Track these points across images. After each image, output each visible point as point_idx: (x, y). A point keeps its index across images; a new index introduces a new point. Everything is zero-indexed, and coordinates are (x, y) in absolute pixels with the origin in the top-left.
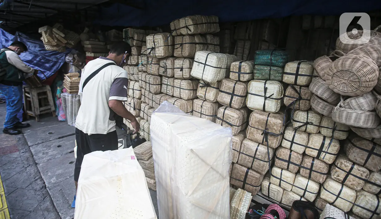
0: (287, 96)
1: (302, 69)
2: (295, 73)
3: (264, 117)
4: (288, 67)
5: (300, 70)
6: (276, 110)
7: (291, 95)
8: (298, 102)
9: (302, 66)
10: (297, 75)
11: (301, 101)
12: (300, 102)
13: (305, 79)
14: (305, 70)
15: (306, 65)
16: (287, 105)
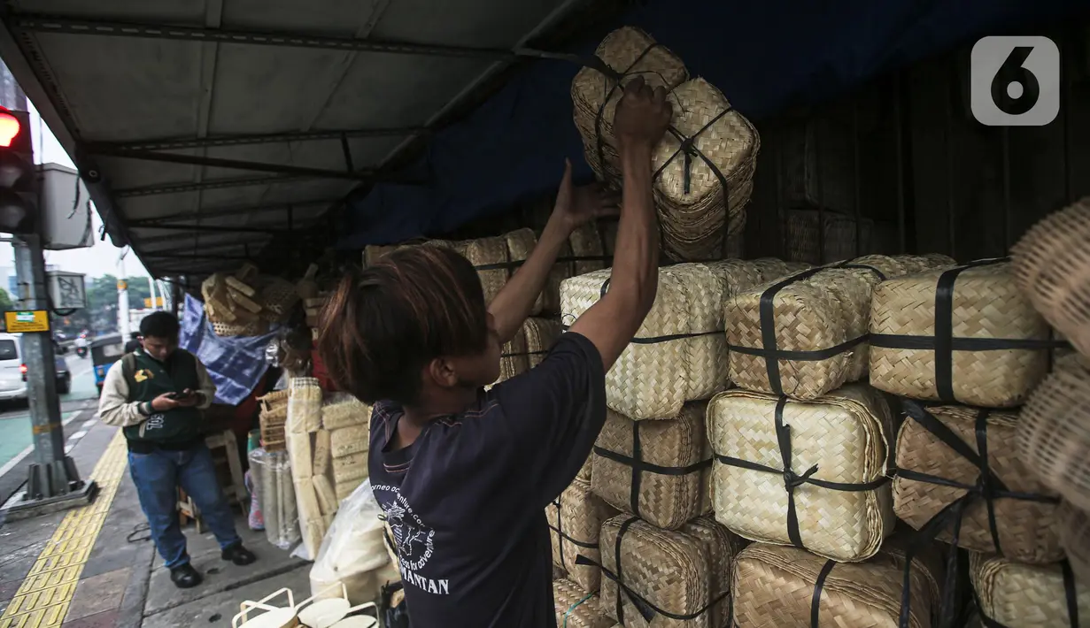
0: (906, 474)
1: (973, 311)
2: (930, 332)
3: (799, 588)
4: (883, 303)
5: (958, 313)
6: (863, 550)
7: (930, 467)
8: (985, 509)
9: (964, 288)
10: (943, 343)
11: (1002, 506)
12: (997, 511)
13: (1002, 369)
14: (988, 309)
15: (988, 283)
16: (917, 525)
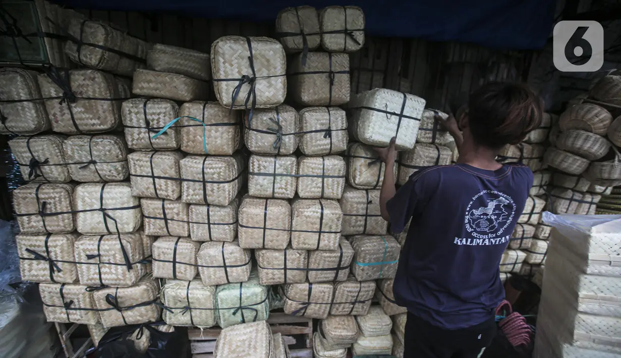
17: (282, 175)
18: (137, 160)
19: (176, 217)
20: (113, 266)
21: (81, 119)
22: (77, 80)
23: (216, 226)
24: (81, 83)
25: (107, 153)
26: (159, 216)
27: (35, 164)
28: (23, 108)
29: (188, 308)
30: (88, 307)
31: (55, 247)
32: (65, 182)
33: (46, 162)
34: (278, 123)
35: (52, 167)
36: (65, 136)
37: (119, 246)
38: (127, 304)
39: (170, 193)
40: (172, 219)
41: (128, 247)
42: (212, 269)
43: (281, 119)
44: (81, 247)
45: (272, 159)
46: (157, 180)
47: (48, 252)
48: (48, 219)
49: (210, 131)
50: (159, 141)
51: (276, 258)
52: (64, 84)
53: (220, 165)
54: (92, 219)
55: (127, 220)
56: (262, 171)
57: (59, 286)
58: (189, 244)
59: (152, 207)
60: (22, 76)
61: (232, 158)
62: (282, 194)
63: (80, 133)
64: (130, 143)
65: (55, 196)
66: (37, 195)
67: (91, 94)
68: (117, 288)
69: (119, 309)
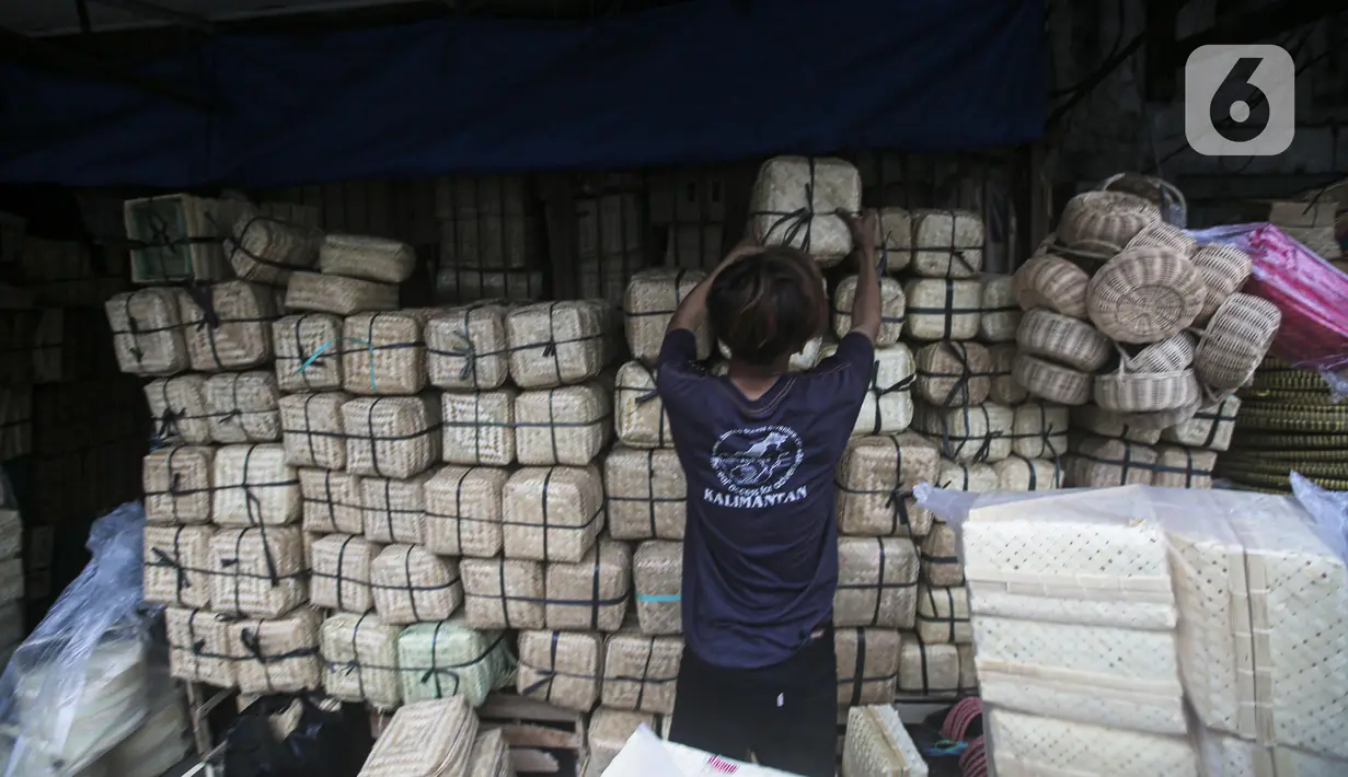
1: (960, 296)
2: (944, 306)
3: (888, 453)
5: (955, 297)
7: (946, 369)
8: (965, 385)
11: (970, 382)
12: (969, 385)
17: (488, 424)
18: (290, 407)
19: (344, 501)
20: (254, 580)
21: (223, 350)
22: (219, 297)
23: (399, 515)
24: (226, 300)
25: (255, 397)
26: (321, 498)
27: (171, 417)
28: (160, 340)
29: (355, 665)
30: (223, 652)
31: (187, 544)
32: (204, 443)
33: (182, 414)
34: (466, 337)
35: (191, 420)
36: (207, 374)
37: (262, 547)
38: (274, 651)
39: (331, 459)
40: (339, 503)
41: (276, 548)
42: (390, 592)
43: (471, 331)
44: (217, 547)
45: (472, 399)
46: (313, 437)
47: (177, 553)
48: (181, 500)
49: (380, 356)
50: (317, 377)
51: (487, 575)
52: (205, 302)
53: (391, 411)
54: (232, 500)
55: (277, 504)
56: (459, 419)
57: (188, 613)
58: (361, 547)
59: (313, 482)
60: (161, 297)
61: (416, 399)
62: (491, 457)
63: (223, 370)
64: (280, 382)
65: (189, 463)
66: (170, 462)
67: (234, 314)
68: (262, 621)
69: (263, 660)
